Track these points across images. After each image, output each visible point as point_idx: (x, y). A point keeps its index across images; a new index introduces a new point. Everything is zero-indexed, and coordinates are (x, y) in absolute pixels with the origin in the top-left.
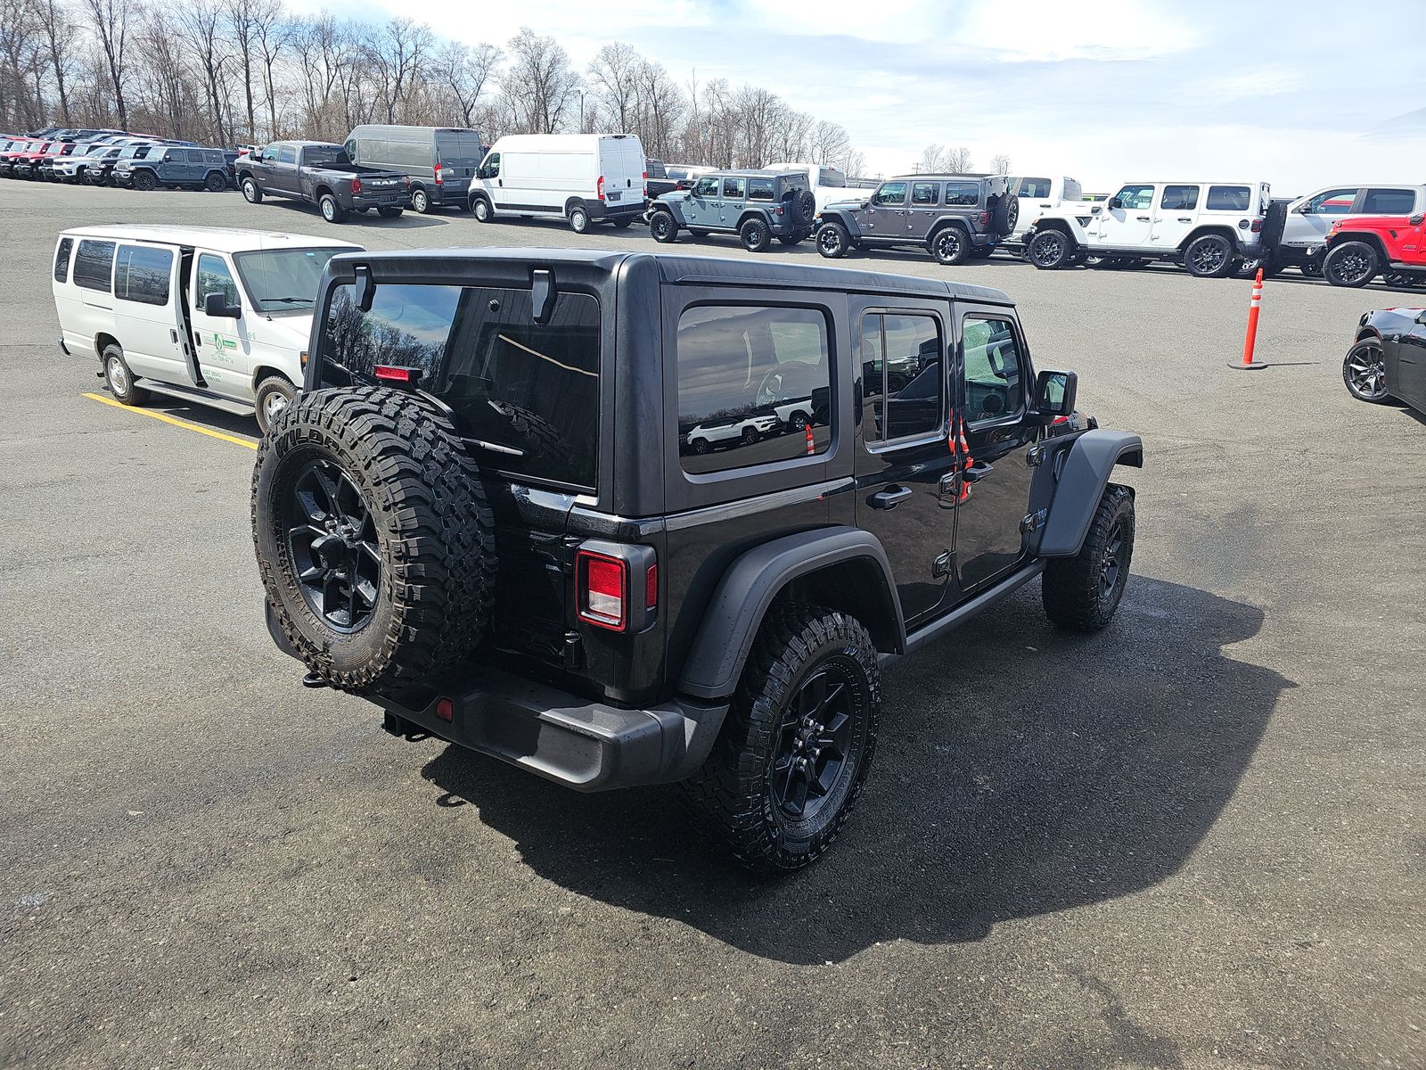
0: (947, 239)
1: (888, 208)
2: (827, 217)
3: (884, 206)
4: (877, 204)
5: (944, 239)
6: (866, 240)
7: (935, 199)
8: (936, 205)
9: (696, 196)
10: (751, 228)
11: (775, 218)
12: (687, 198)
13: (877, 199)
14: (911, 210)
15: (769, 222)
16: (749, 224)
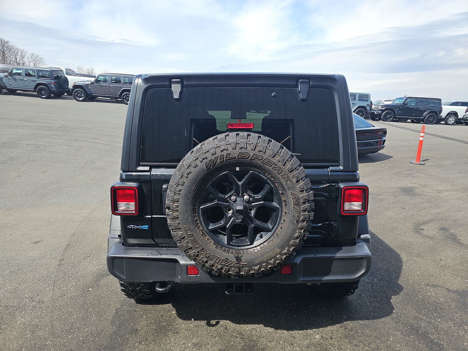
0: (127, 96)
1: (102, 84)
2: (75, 87)
3: (100, 84)
4: (97, 83)
5: (125, 96)
6: (94, 95)
7: (120, 82)
8: (121, 84)
9: (10, 76)
10: (41, 89)
11: (53, 86)
12: (6, 76)
13: (97, 81)
14: (111, 85)
15: (50, 87)
16: (40, 88)
